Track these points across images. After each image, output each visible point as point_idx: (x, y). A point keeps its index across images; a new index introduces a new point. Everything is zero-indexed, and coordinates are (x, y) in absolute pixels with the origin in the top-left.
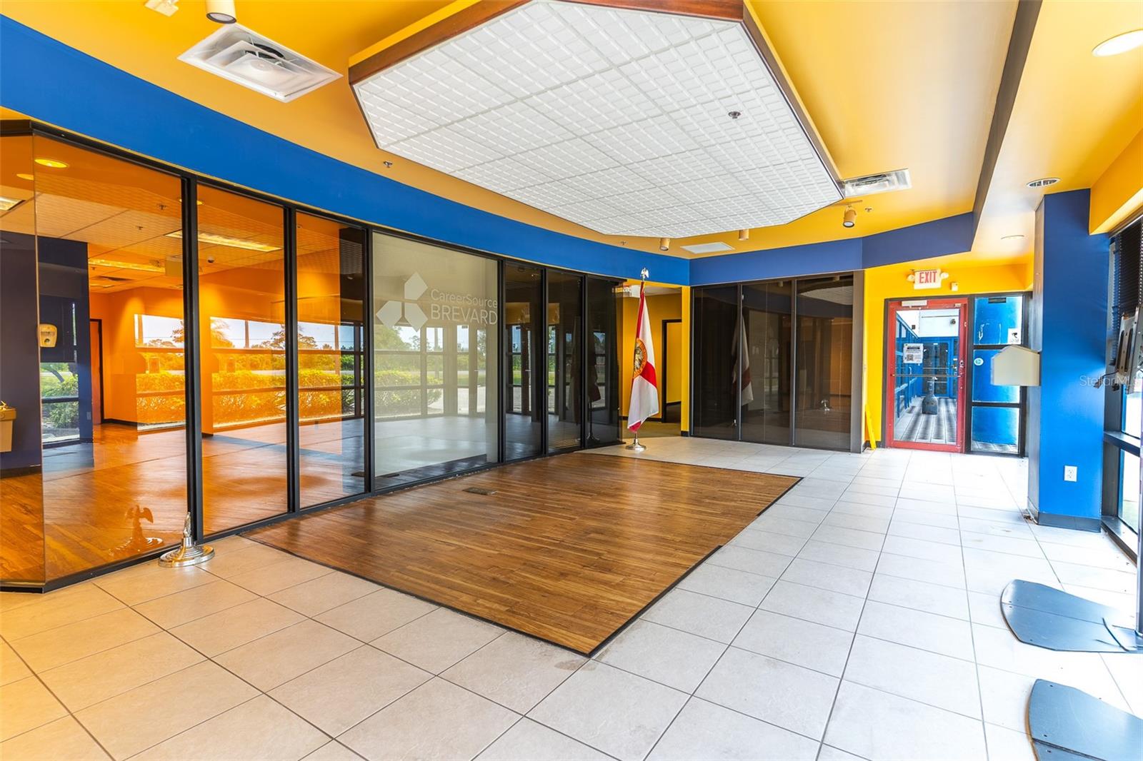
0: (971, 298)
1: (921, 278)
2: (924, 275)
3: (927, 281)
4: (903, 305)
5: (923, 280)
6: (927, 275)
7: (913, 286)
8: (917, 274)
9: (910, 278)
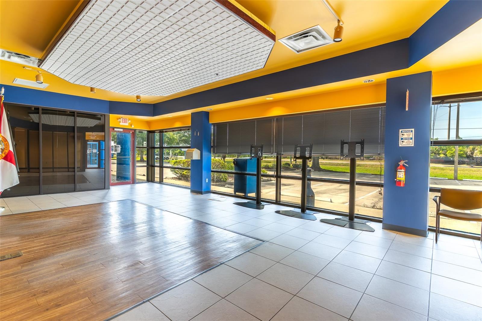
0: (135, 130)
1: (123, 121)
2: (123, 120)
3: (124, 122)
4: (115, 130)
5: (123, 122)
6: (124, 120)
7: (120, 124)
8: (121, 119)
9: (119, 120)
